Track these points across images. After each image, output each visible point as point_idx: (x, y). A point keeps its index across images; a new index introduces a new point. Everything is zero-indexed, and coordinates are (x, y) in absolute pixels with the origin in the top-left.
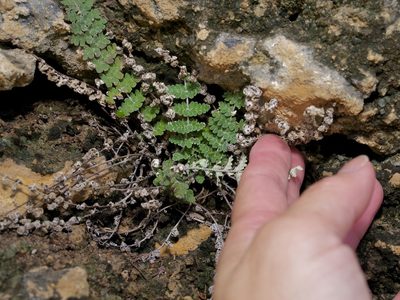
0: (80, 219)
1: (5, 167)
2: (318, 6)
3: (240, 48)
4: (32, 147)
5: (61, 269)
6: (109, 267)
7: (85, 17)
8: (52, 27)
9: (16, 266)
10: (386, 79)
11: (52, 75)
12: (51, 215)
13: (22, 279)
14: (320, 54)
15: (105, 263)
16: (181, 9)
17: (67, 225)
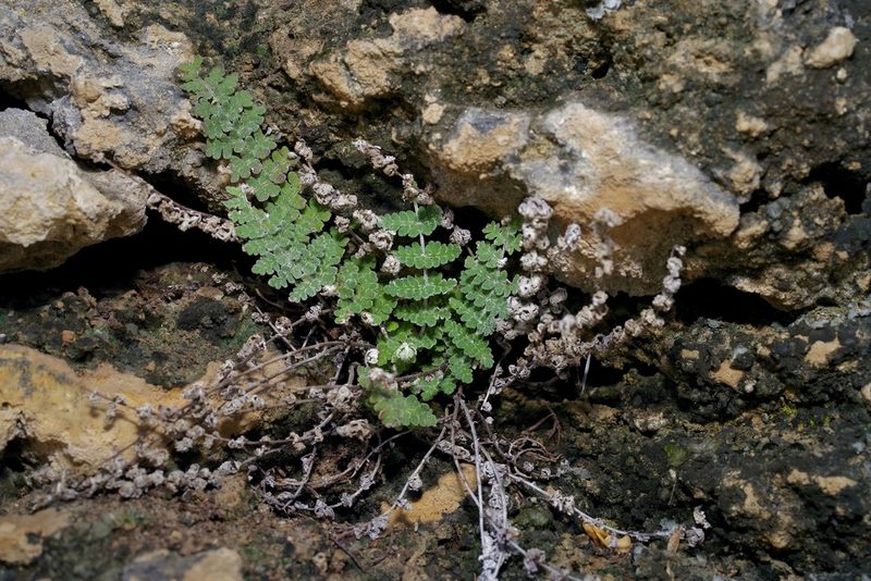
0: (238, 464)
1: (99, 378)
2: (638, 44)
3: (500, 132)
4: (148, 340)
5: (193, 553)
6: (290, 548)
7: (226, 107)
8: (171, 127)
9: (110, 551)
10: (777, 164)
11: (169, 211)
12: (183, 460)
13: (121, 574)
14: (649, 129)
15: (282, 541)
16: (393, 72)
17: (215, 477)
